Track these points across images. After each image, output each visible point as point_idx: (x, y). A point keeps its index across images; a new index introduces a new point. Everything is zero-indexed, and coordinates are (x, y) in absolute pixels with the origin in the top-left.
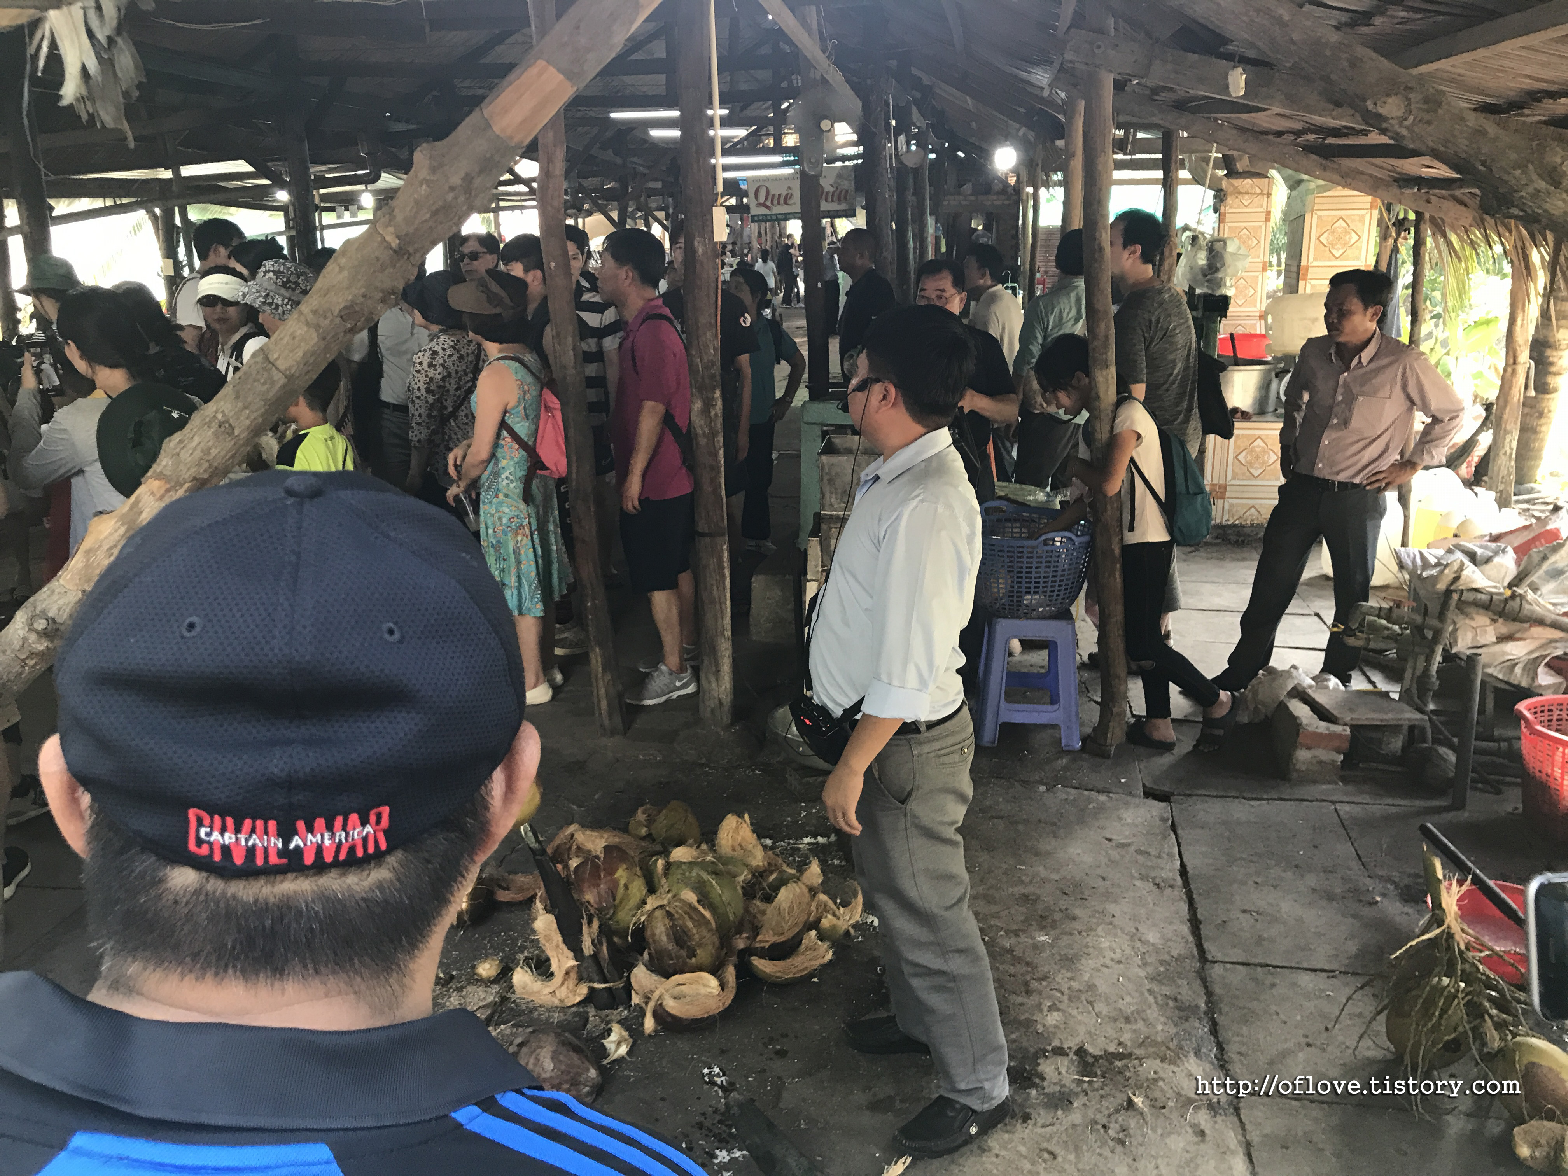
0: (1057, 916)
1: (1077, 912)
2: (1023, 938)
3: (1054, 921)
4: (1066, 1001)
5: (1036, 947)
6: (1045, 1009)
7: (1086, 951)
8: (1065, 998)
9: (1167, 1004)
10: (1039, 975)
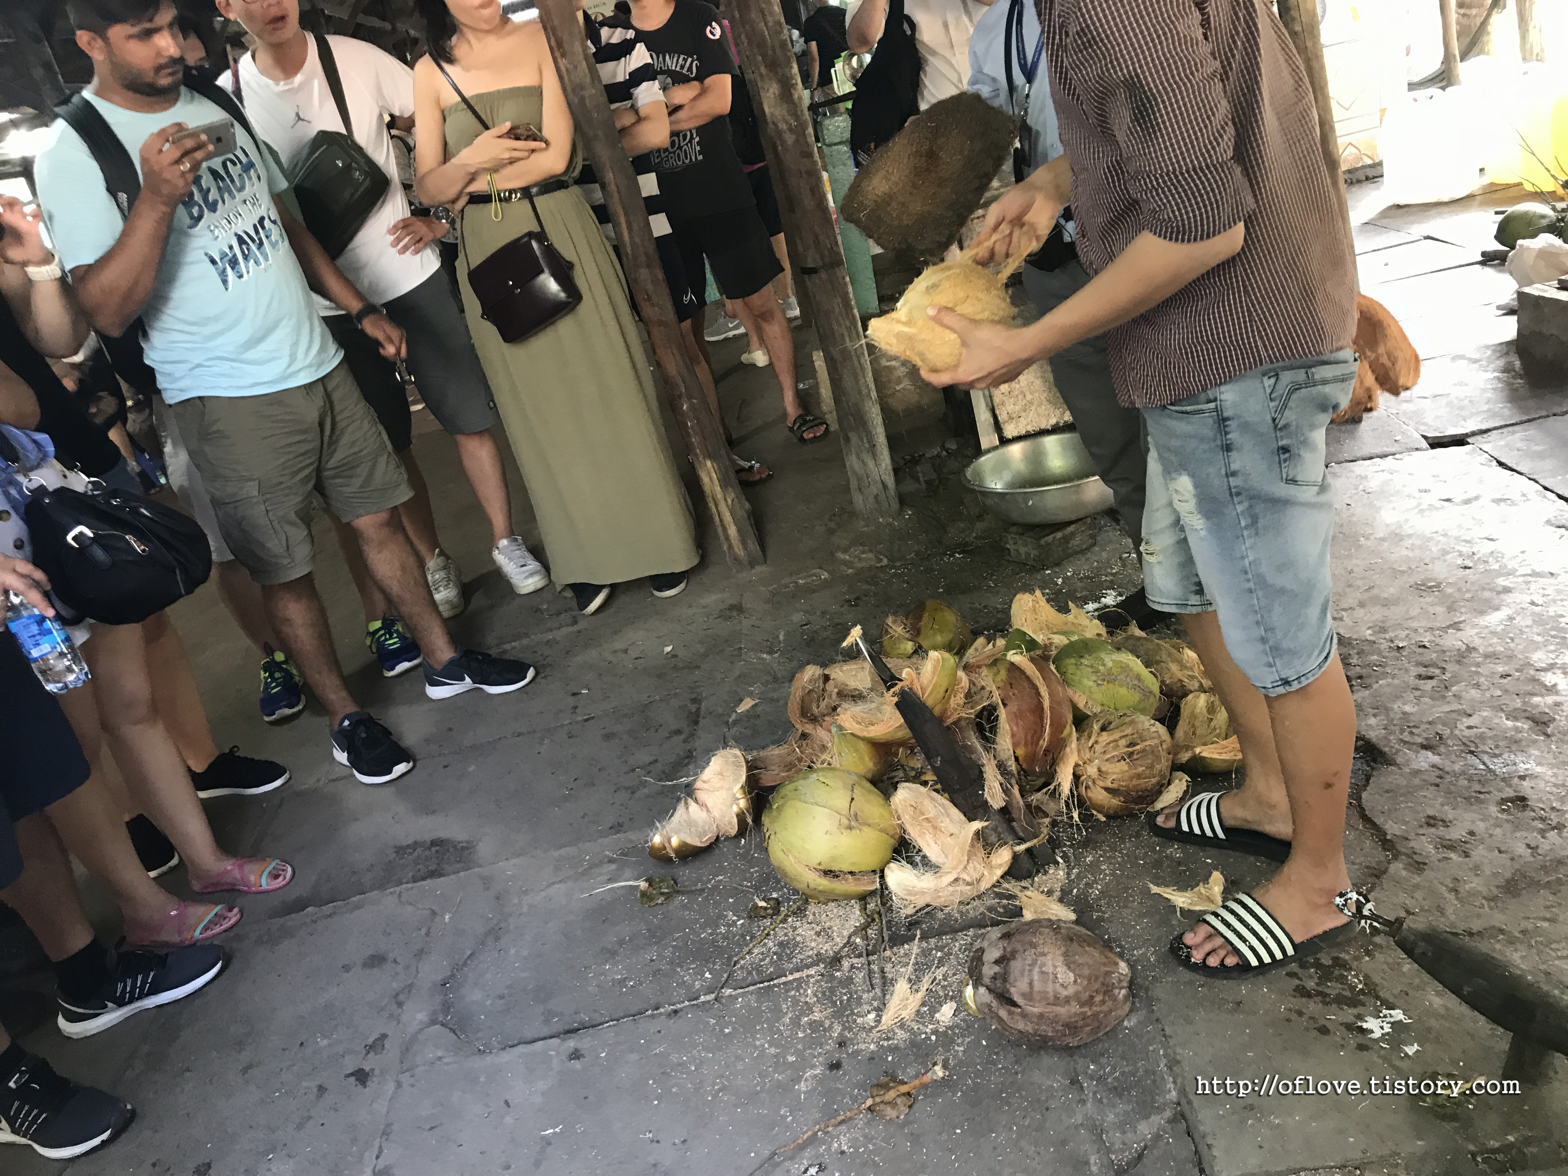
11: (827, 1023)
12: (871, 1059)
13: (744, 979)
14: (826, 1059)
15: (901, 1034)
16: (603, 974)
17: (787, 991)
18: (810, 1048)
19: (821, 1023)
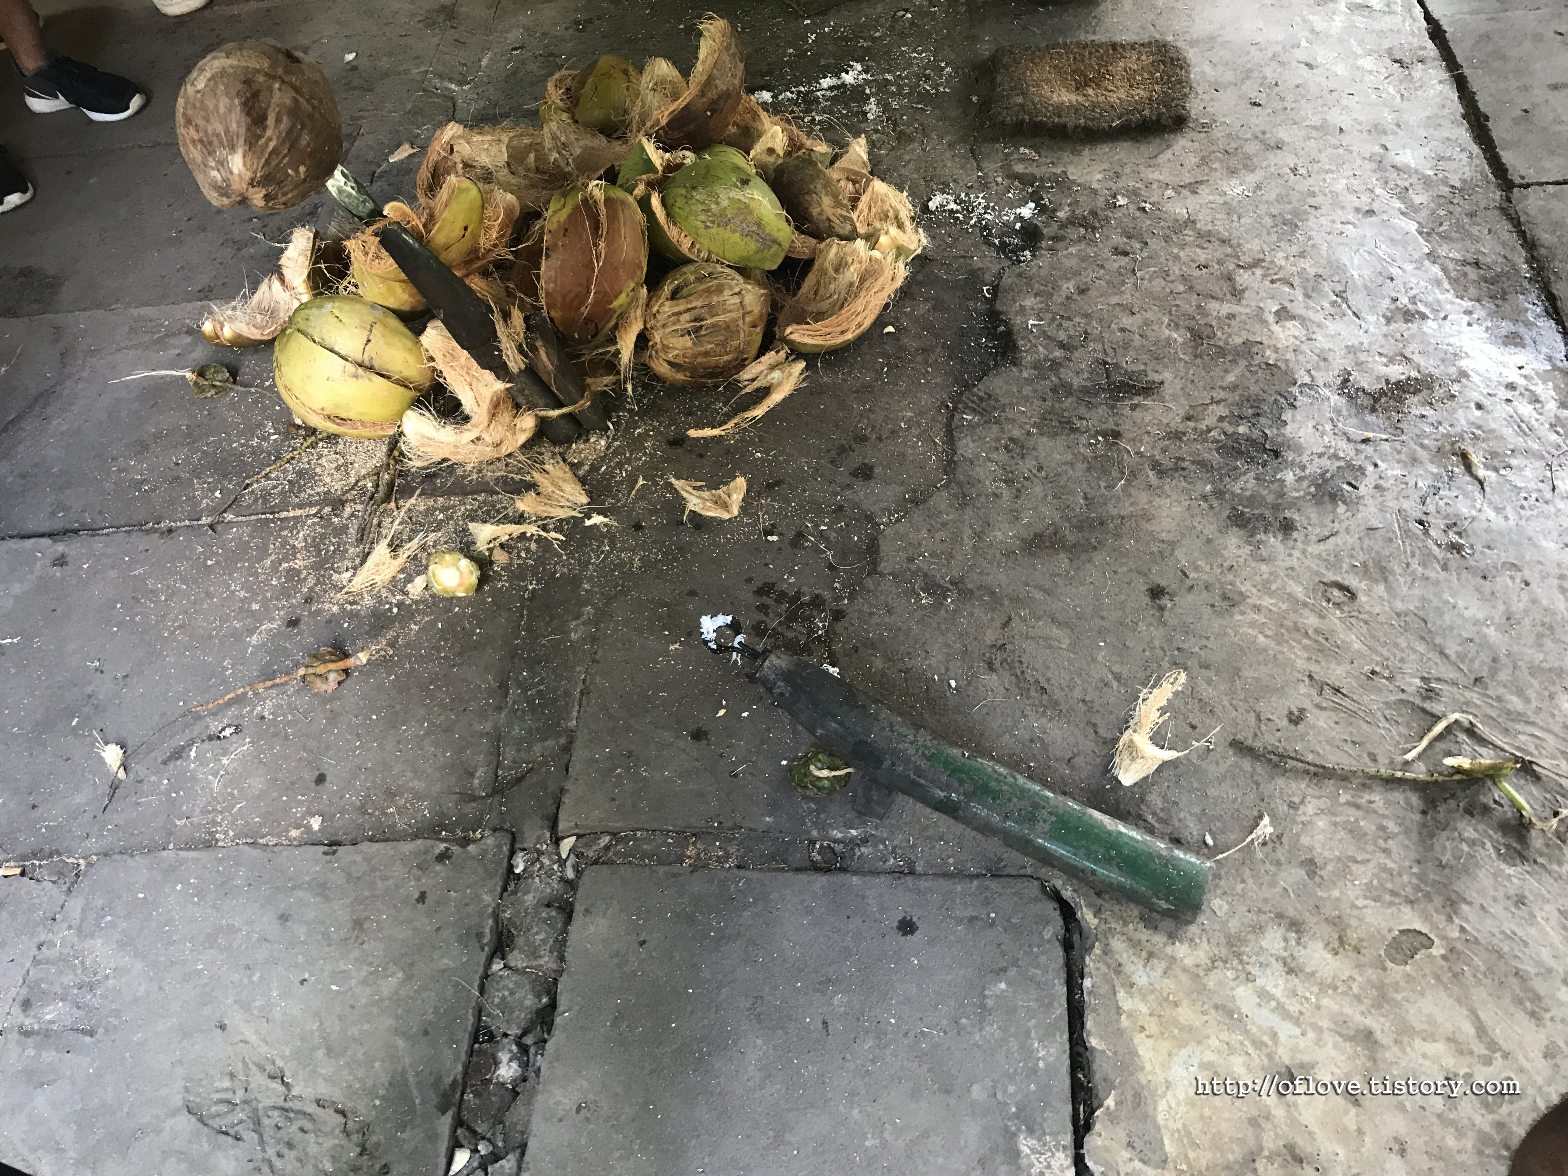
0: (1251, 148)
1: (1283, 134)
2: (1205, 194)
3: (1248, 157)
4: (1301, 298)
5: (1229, 209)
6: (1271, 319)
7: (1312, 201)
8: (1299, 295)
9: (1465, 275)
10: (1246, 259)
11: (304, 573)
12: (329, 622)
13: (248, 507)
14: (287, 613)
15: (368, 601)
16: (125, 470)
17: (281, 529)
18: (278, 599)
19: (299, 572)
